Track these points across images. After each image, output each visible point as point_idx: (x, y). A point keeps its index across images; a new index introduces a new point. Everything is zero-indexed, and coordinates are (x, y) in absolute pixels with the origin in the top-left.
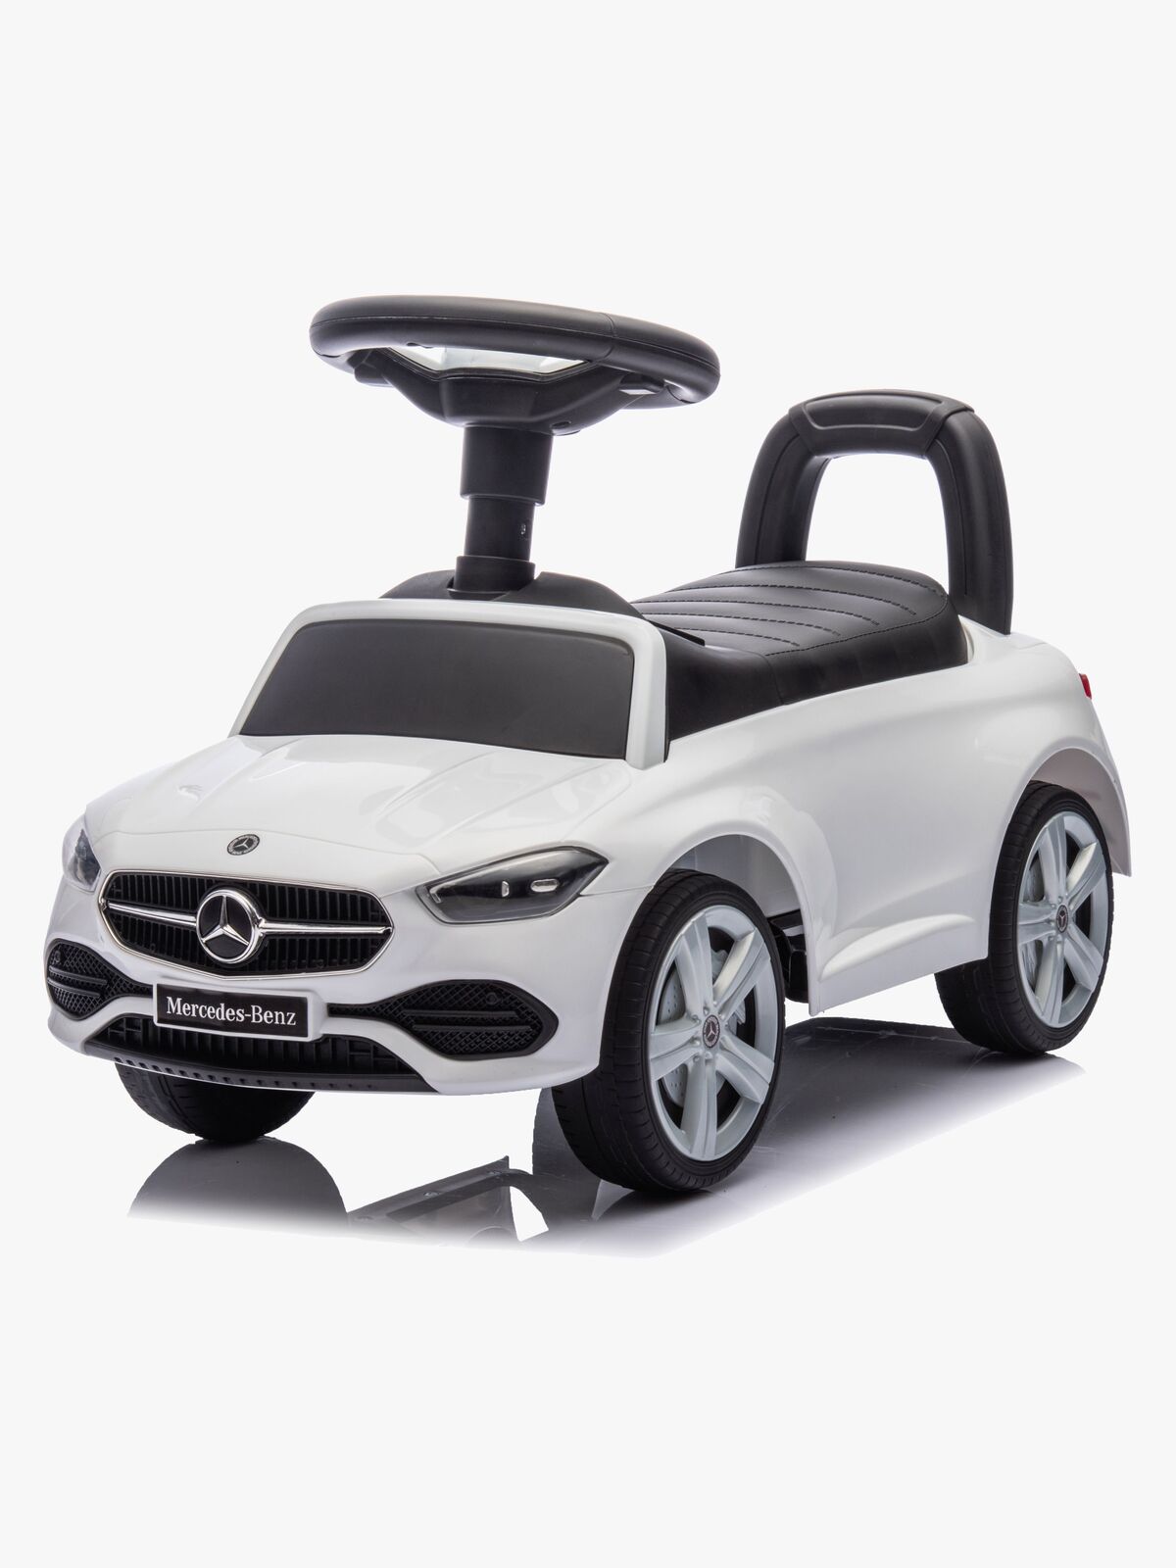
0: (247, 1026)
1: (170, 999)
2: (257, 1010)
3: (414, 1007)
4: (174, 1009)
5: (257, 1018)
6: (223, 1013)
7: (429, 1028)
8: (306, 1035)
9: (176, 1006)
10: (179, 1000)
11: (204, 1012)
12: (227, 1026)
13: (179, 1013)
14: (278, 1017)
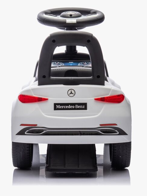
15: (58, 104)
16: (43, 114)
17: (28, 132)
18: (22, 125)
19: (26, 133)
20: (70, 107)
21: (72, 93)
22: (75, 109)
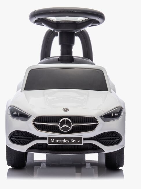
0: (70, 143)
1: (52, 139)
2: (72, 140)
3: (100, 137)
4: (52, 141)
5: (72, 141)
6: (65, 141)
7: (103, 141)
8: (82, 144)
9: (53, 141)
10: (54, 139)
11: (60, 141)
12: (65, 143)
13: (54, 142)
14: (76, 141)
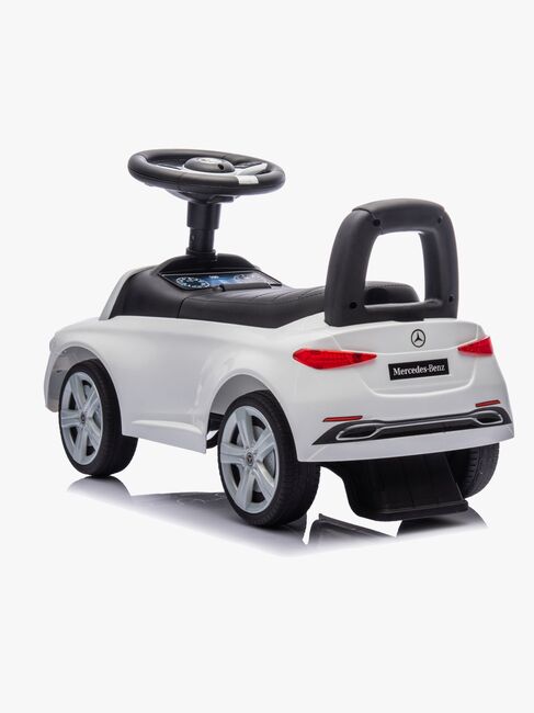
15: (396, 366)
16: (371, 391)
17: (342, 436)
18: (327, 420)
19: (337, 438)
20: (419, 370)
21: (419, 339)
22: (428, 374)
